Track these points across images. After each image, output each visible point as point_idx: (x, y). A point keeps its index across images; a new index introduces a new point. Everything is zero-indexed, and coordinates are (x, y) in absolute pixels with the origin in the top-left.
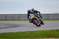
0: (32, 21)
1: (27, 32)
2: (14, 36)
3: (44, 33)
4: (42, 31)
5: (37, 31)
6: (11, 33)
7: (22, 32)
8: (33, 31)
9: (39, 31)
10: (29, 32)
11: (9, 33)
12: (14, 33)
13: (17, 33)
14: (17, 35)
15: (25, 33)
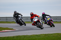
1: (42, 35)
4: (57, 34)
5: (52, 34)
6: (25, 36)
7: (37, 35)
8: (48, 34)
9: (54, 34)
10: (44, 35)
11: (23, 36)
12: (28, 36)
13: (31, 36)
14: (31, 38)
15: (39, 36)
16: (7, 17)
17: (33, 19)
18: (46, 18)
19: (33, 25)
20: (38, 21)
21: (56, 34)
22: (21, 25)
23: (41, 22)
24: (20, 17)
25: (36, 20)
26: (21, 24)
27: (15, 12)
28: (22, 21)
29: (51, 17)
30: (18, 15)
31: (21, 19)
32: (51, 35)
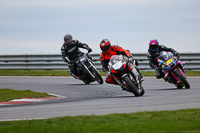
1: (142, 114)
2: (99, 127)
4: (193, 110)
5: (175, 112)
6: (88, 117)
7: (125, 116)
8: (162, 113)
9: (182, 111)
10: (150, 116)
11: (81, 117)
12: (98, 117)
13: (107, 117)
14: (107, 124)
15: (134, 118)
16: (27, 56)
17: (110, 64)
18: (162, 58)
19: (111, 81)
20: (126, 69)
21: (190, 110)
22: (88, 83)
23: (134, 71)
24: (83, 54)
25: (117, 64)
26: (88, 79)
27: (67, 39)
28: (91, 69)
29: (177, 55)
30: (77, 49)
31: (86, 63)
32: (174, 116)
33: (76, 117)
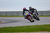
0: (27, 17)
1: (24, 26)
3: (39, 28)
4: (37, 25)
6: (11, 27)
7: (20, 27)
10: (26, 27)
12: (13, 27)
13: (15, 27)
32: (32, 27)
33: (8, 27)
